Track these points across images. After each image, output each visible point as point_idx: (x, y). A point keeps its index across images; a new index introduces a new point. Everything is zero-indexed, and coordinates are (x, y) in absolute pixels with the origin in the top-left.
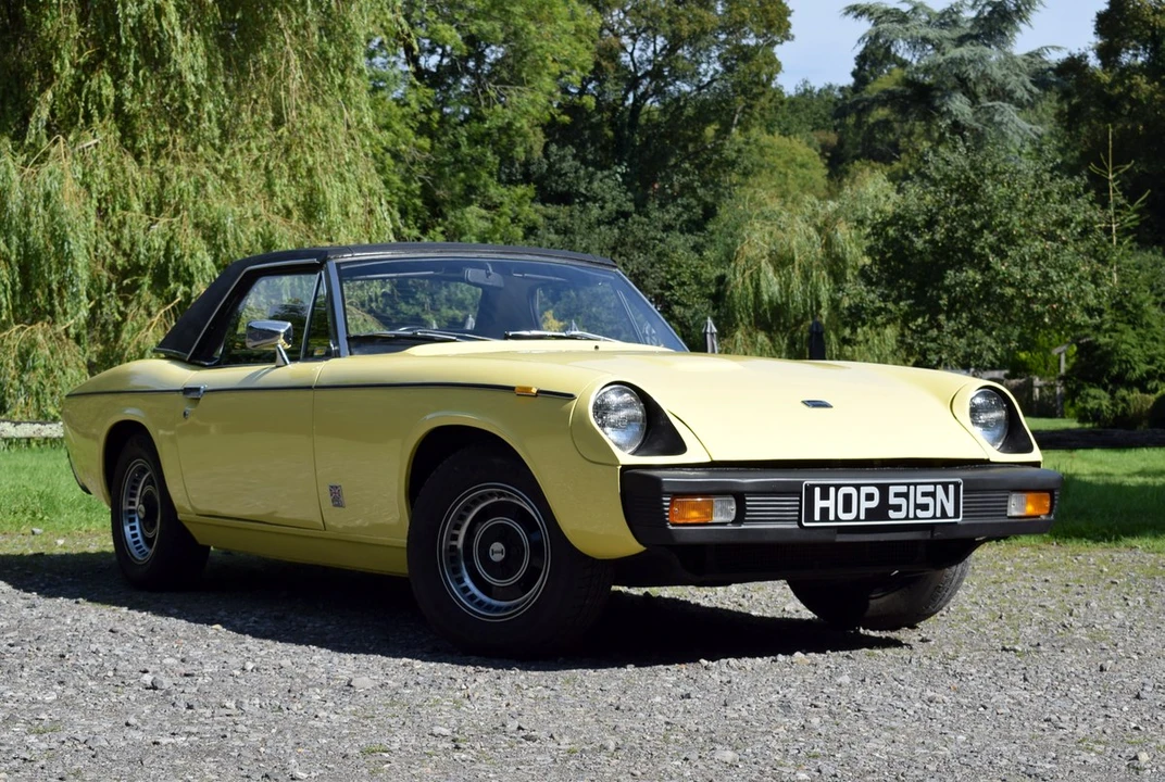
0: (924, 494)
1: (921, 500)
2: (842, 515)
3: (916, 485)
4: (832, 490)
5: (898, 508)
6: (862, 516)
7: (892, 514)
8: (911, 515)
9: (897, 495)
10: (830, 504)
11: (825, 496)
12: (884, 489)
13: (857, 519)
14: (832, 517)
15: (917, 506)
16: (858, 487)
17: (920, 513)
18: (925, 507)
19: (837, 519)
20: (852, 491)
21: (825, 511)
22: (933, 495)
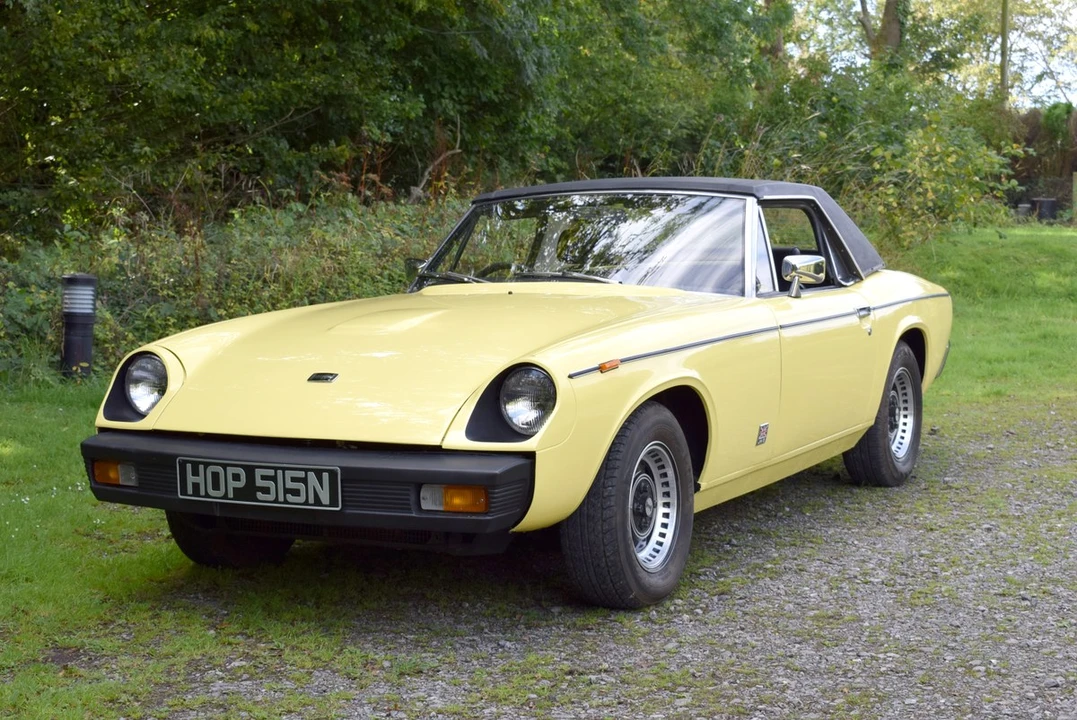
0: (294, 480)
1: (290, 485)
2: (211, 492)
3: (284, 469)
4: (201, 467)
5: (266, 491)
6: (231, 495)
7: (260, 495)
8: (281, 499)
9: (264, 478)
10: (200, 479)
11: (195, 473)
12: (250, 471)
13: (225, 497)
14: (202, 493)
15: (287, 491)
16: (225, 466)
17: (290, 497)
18: (296, 493)
19: (207, 495)
20: (220, 470)
21: (196, 486)
22: (304, 481)
